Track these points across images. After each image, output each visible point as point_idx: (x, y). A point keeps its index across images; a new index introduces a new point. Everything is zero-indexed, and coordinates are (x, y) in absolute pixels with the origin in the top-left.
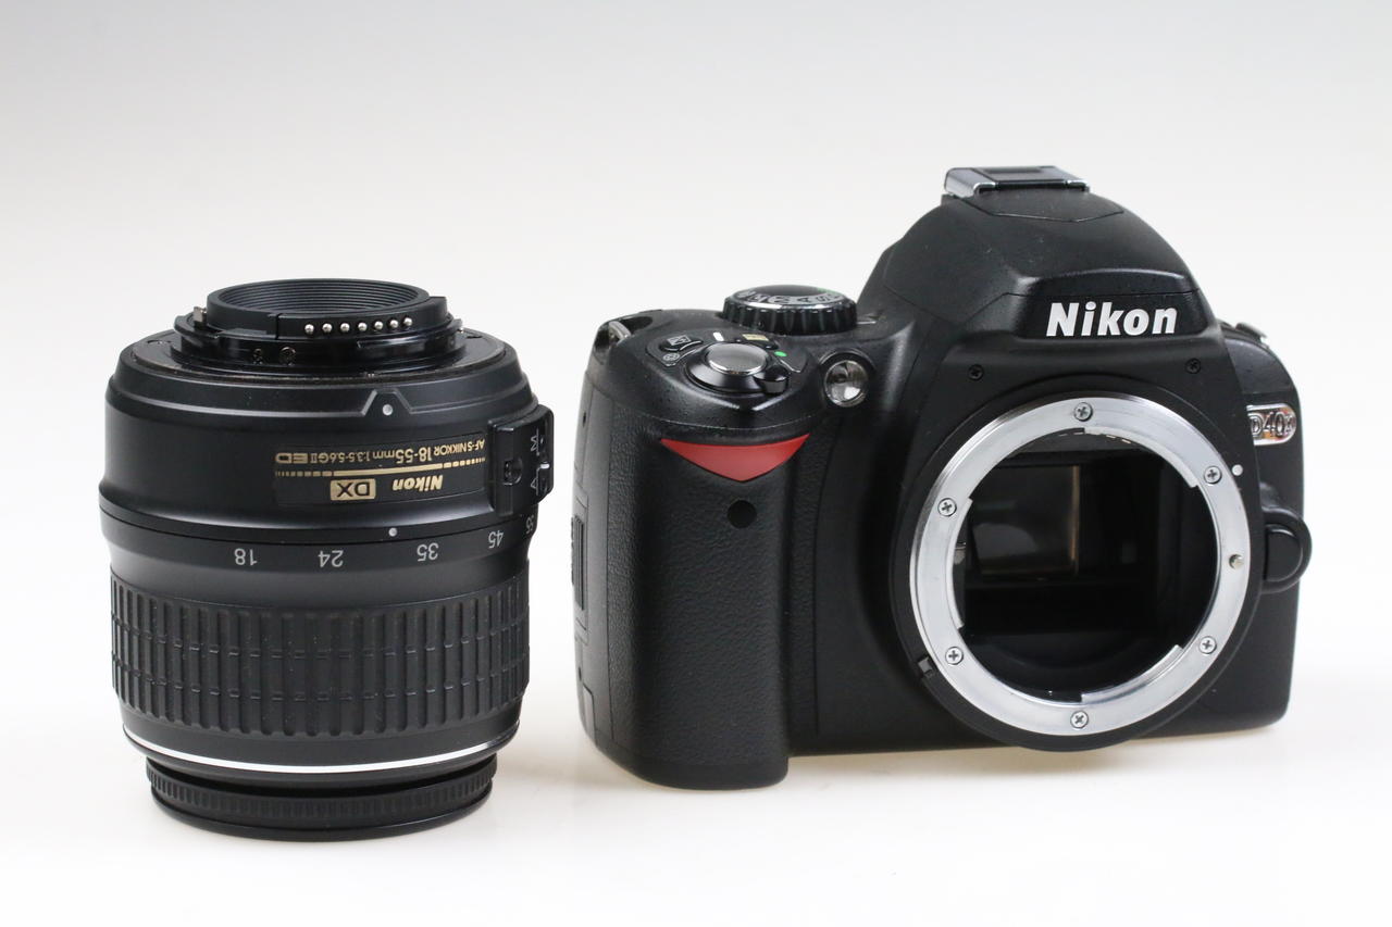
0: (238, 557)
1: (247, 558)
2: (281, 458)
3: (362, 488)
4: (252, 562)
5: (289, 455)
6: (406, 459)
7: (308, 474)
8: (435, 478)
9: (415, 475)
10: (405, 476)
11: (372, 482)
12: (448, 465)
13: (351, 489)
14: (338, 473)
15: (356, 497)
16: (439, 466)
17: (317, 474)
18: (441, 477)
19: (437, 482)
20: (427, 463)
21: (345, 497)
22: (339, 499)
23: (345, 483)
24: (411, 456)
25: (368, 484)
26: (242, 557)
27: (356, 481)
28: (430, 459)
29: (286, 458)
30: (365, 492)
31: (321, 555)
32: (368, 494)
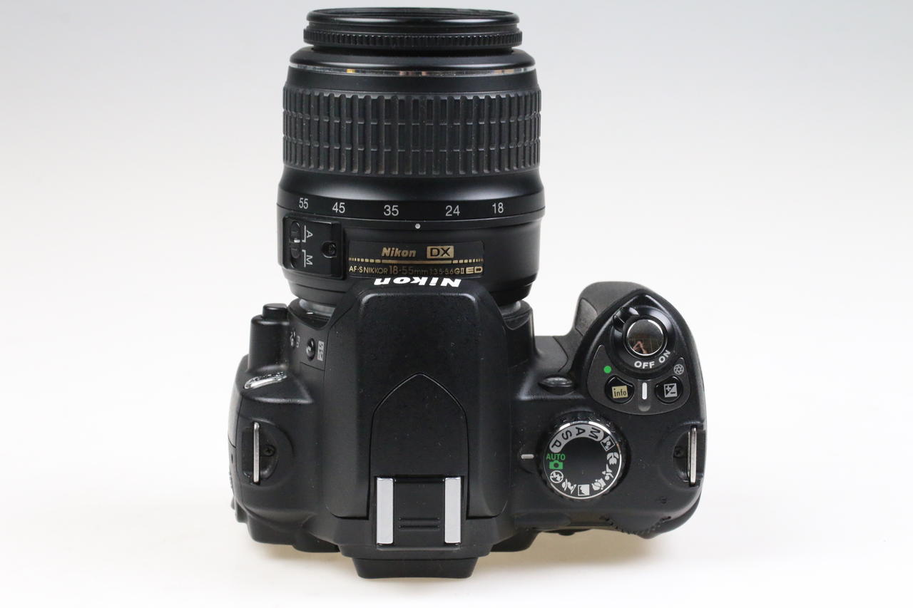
0: (502, 207)
1: (497, 208)
2: (480, 270)
3: (435, 252)
4: (495, 205)
5: (476, 272)
6: (407, 268)
7: (466, 261)
8: (388, 255)
9: (400, 258)
10: (407, 258)
11: (429, 256)
12: (378, 261)
13: (442, 252)
14: (450, 262)
15: (439, 247)
16: (384, 261)
17: (461, 261)
18: (383, 255)
19: (386, 251)
20: (393, 265)
21: (446, 247)
22: (448, 247)
23: (445, 256)
24: (403, 270)
25: (432, 255)
26: (500, 207)
27: (439, 256)
28: (391, 267)
29: (477, 270)
30: (434, 250)
31: (458, 213)
32: (432, 249)
